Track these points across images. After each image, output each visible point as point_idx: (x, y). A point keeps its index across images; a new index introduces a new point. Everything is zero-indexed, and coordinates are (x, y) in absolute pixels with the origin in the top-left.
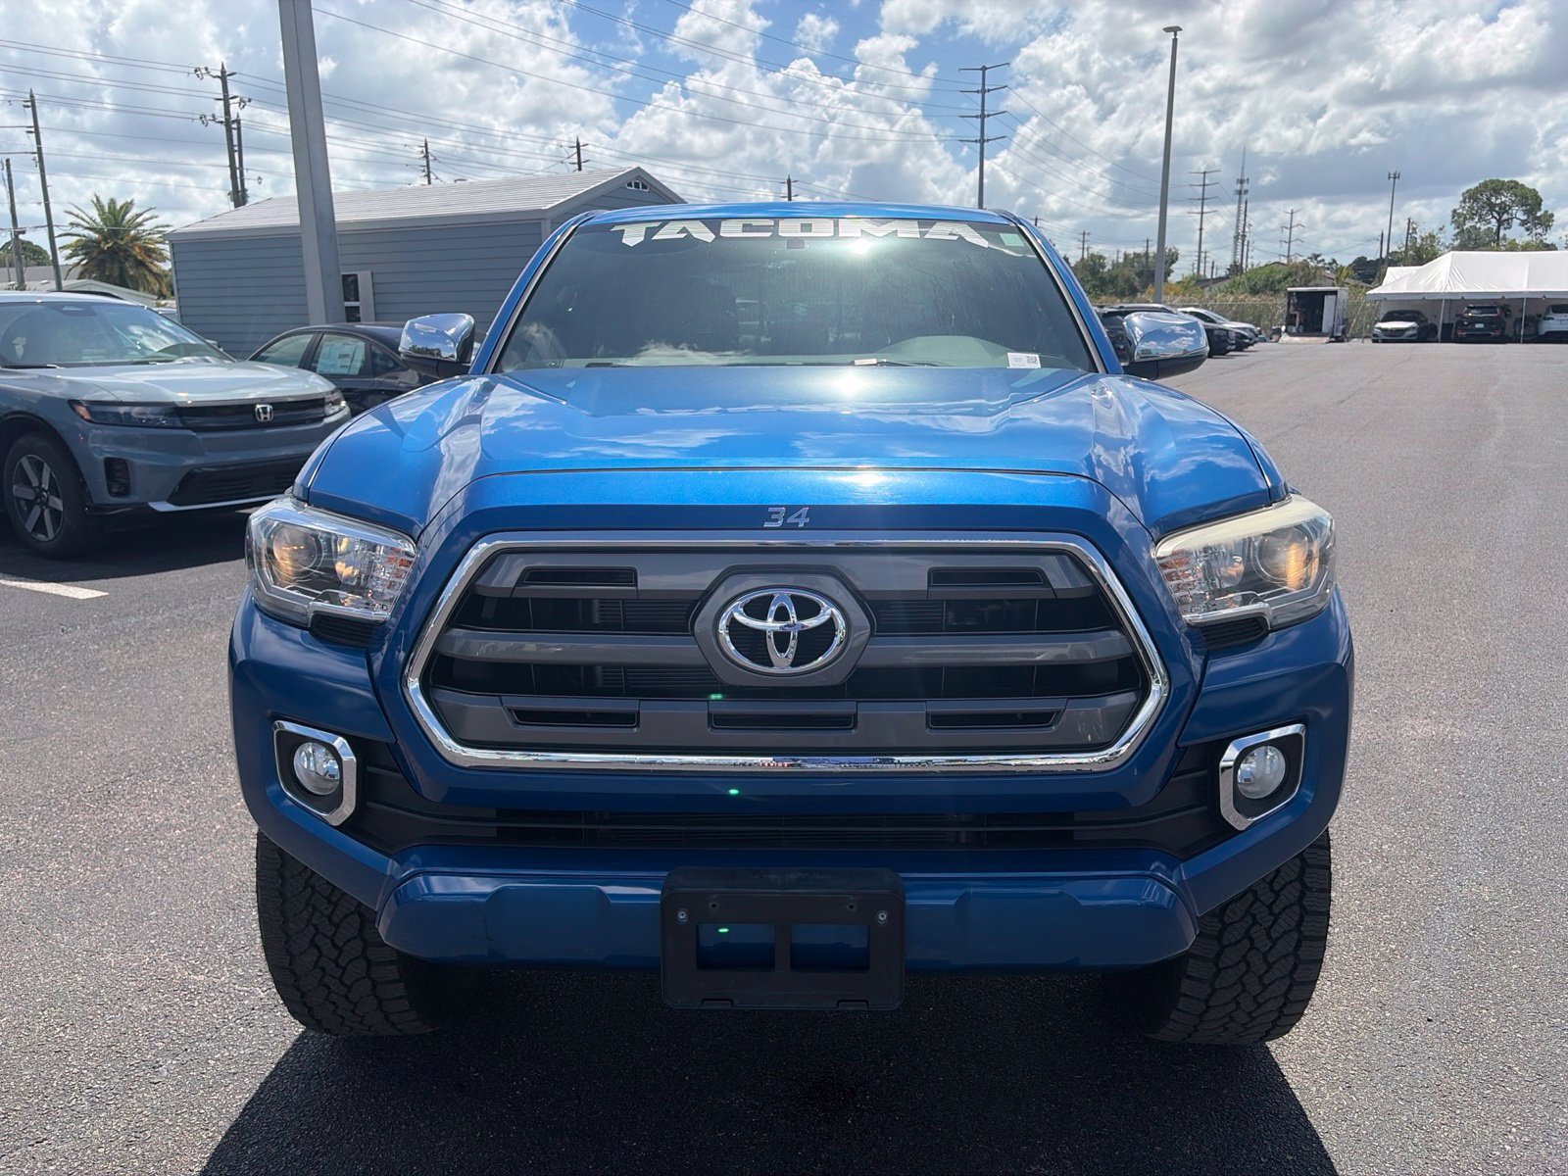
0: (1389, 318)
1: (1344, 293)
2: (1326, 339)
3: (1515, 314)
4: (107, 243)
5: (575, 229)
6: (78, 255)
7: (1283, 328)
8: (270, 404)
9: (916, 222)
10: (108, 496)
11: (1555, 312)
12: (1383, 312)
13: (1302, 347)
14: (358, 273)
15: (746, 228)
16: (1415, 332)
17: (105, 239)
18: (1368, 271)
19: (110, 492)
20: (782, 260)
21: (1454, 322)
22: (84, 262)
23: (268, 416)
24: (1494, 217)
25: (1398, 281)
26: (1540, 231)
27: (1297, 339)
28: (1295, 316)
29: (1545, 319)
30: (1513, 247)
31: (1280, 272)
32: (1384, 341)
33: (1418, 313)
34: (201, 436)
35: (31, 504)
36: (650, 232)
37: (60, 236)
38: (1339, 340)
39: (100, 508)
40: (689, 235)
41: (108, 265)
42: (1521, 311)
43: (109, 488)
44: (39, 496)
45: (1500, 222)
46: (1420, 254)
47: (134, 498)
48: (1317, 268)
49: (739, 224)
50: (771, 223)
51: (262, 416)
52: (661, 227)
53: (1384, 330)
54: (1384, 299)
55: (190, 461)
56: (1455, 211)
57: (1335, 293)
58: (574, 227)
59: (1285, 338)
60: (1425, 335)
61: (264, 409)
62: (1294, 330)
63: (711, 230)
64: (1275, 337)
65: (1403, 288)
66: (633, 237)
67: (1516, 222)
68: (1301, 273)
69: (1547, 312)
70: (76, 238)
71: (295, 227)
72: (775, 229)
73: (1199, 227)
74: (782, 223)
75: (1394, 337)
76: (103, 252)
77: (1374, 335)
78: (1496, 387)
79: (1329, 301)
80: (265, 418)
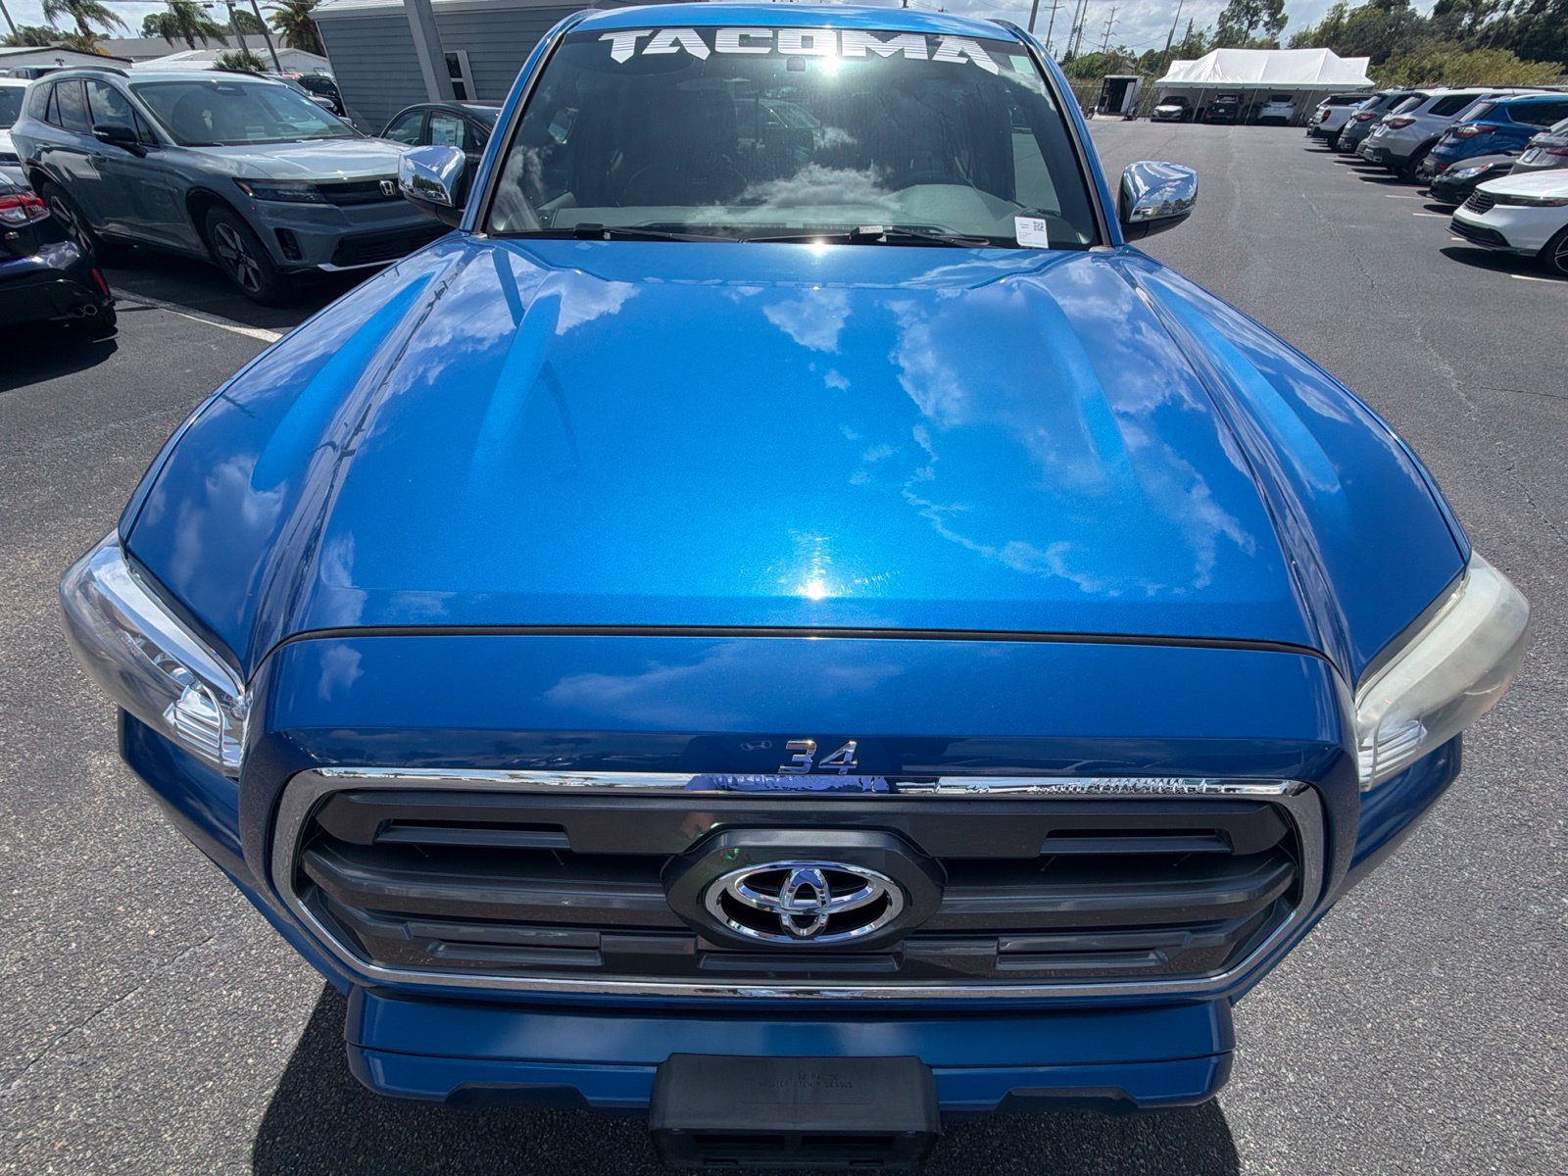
0: (1166, 102)
1: (1140, 80)
2: (1122, 118)
3: (1246, 101)
4: (299, 16)
5: (563, 35)
6: (281, 27)
7: (1096, 108)
8: (391, 180)
9: (923, 37)
10: (286, 259)
11: (1274, 100)
12: (1162, 97)
13: (1107, 124)
14: (457, 52)
15: (745, 40)
16: (1179, 114)
17: (297, 12)
18: (1157, 63)
19: (287, 257)
20: (782, 86)
21: (1206, 107)
22: (288, 32)
23: (391, 190)
24: (1247, 19)
25: (1180, 73)
26: (1275, 31)
27: (1103, 117)
28: (1106, 98)
29: (1266, 106)
30: (1253, 46)
31: (1098, 61)
32: (1159, 121)
33: (1185, 98)
34: (342, 209)
35: (237, 263)
36: (641, 43)
37: (264, 8)
38: (1129, 119)
39: (283, 269)
40: (682, 50)
41: (304, 35)
42: (1251, 99)
43: (285, 253)
44: (239, 256)
45: (1251, 24)
46: (1191, 51)
47: (304, 262)
48: (1123, 57)
49: (735, 34)
50: (768, 33)
51: (387, 191)
52: (652, 36)
53: (1160, 112)
54: (1167, 87)
55: (343, 231)
56: (1222, 14)
57: (1135, 80)
58: (560, 34)
59: (1096, 116)
60: (1184, 118)
61: (387, 185)
62: (1103, 110)
63: (705, 42)
64: (1090, 115)
65: (1180, 79)
66: (622, 50)
67: (1261, 23)
68: (1112, 62)
69: (1267, 101)
70: (276, 11)
71: (401, 7)
72: (772, 42)
73: (1050, 20)
74: (782, 34)
75: (1165, 118)
76: (297, 23)
77: (1154, 116)
78: (1232, 164)
79: (1130, 87)
80: (390, 193)
